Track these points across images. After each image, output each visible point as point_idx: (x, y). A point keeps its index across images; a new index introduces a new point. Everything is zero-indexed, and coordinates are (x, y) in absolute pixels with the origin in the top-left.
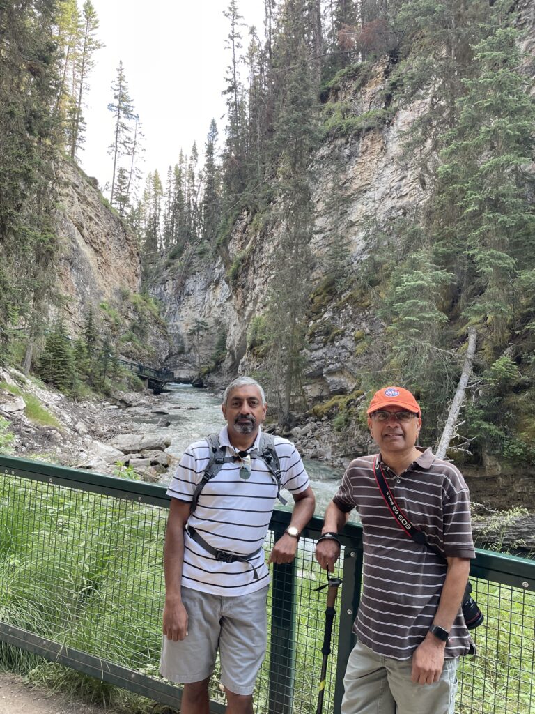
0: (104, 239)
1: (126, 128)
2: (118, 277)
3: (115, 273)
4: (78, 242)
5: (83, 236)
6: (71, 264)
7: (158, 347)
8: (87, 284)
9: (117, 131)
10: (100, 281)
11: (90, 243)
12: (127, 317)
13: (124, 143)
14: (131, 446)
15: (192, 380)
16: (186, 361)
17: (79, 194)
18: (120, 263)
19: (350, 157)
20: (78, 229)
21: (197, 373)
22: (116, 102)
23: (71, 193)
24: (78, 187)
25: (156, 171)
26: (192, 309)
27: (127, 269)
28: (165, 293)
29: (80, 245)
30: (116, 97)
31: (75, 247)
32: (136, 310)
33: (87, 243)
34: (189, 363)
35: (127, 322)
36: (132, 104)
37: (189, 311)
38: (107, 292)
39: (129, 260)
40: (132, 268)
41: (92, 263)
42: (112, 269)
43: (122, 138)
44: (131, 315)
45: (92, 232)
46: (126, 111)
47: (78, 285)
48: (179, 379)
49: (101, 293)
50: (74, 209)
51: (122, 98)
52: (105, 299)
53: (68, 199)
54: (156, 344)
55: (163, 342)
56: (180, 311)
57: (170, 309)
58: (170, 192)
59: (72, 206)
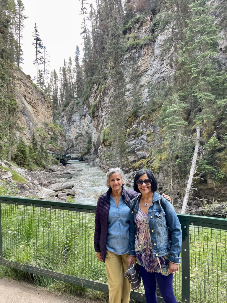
0: (35, 101)
1: (40, 53)
2: (43, 117)
3: (42, 115)
4: (25, 103)
5: (26, 100)
6: (23, 113)
7: (63, 145)
8: (30, 121)
9: (37, 54)
10: (35, 119)
11: (30, 103)
12: (48, 134)
13: (40, 59)
14: (58, 188)
15: (78, 158)
16: (75, 150)
17: (23, 83)
18: (43, 111)
19: (138, 57)
20: (24, 98)
21: (80, 155)
22: (35, 42)
23: (20, 83)
24: (22, 80)
25: (54, 70)
26: (76, 128)
27: (47, 113)
28: (63, 122)
29: (26, 104)
30: (35, 39)
31: (24, 106)
32: (52, 131)
33: (28, 103)
34: (76, 151)
35: (49, 136)
36: (42, 42)
37: (74, 129)
38: (39, 124)
39: (47, 109)
40: (49, 112)
41: (31, 112)
42: (40, 114)
43: (39, 57)
44: (50, 133)
45: (30, 99)
46: (40, 45)
47: (27, 122)
48: (73, 158)
49: (37, 125)
50: (22, 89)
51: (38, 39)
52: (38, 127)
53: (19, 85)
54: (62, 144)
55: (64, 143)
56: (70, 129)
57: (66, 129)
58: (61, 79)
59: (21, 88)
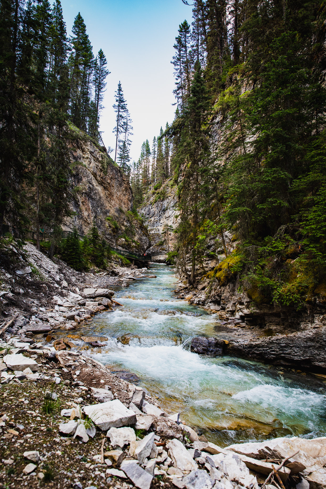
0: (109, 181)
1: (123, 117)
2: (118, 202)
3: (116, 200)
4: (94, 183)
5: (97, 180)
6: (88, 196)
7: (142, 242)
8: (98, 207)
9: (118, 120)
10: (107, 205)
11: (101, 183)
12: (123, 225)
13: (122, 126)
15: (165, 261)
16: (163, 250)
17: (94, 157)
18: (119, 194)
20: (94, 176)
21: (167, 256)
22: (117, 104)
23: (89, 157)
24: (93, 153)
25: (147, 140)
26: (167, 219)
27: (124, 198)
29: (95, 185)
30: (117, 101)
31: (91, 186)
32: (128, 221)
33: (99, 184)
34: (166, 251)
35: (123, 228)
36: (125, 103)
37: (165, 220)
38: (111, 211)
39: (125, 192)
40: (127, 196)
41: (102, 195)
42: (114, 197)
44: (125, 223)
45: (102, 178)
46: (123, 108)
47: (93, 208)
48: (160, 260)
49: (108, 211)
50: (91, 165)
51: (121, 101)
52: (110, 215)
53: (88, 160)
54: (140, 239)
55: (145, 238)
56: (160, 220)
57: (154, 219)
58: (155, 152)
59: (90, 163)
